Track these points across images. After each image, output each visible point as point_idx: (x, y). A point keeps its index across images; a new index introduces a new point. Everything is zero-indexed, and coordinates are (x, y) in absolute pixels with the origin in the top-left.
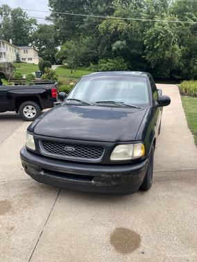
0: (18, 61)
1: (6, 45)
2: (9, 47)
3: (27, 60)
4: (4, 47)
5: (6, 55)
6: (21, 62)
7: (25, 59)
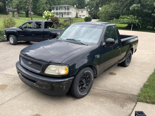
0: (77, 17)
1: (72, 8)
2: (73, 9)
3: (82, 16)
4: (71, 9)
5: (72, 13)
6: (78, 17)
7: (81, 16)
